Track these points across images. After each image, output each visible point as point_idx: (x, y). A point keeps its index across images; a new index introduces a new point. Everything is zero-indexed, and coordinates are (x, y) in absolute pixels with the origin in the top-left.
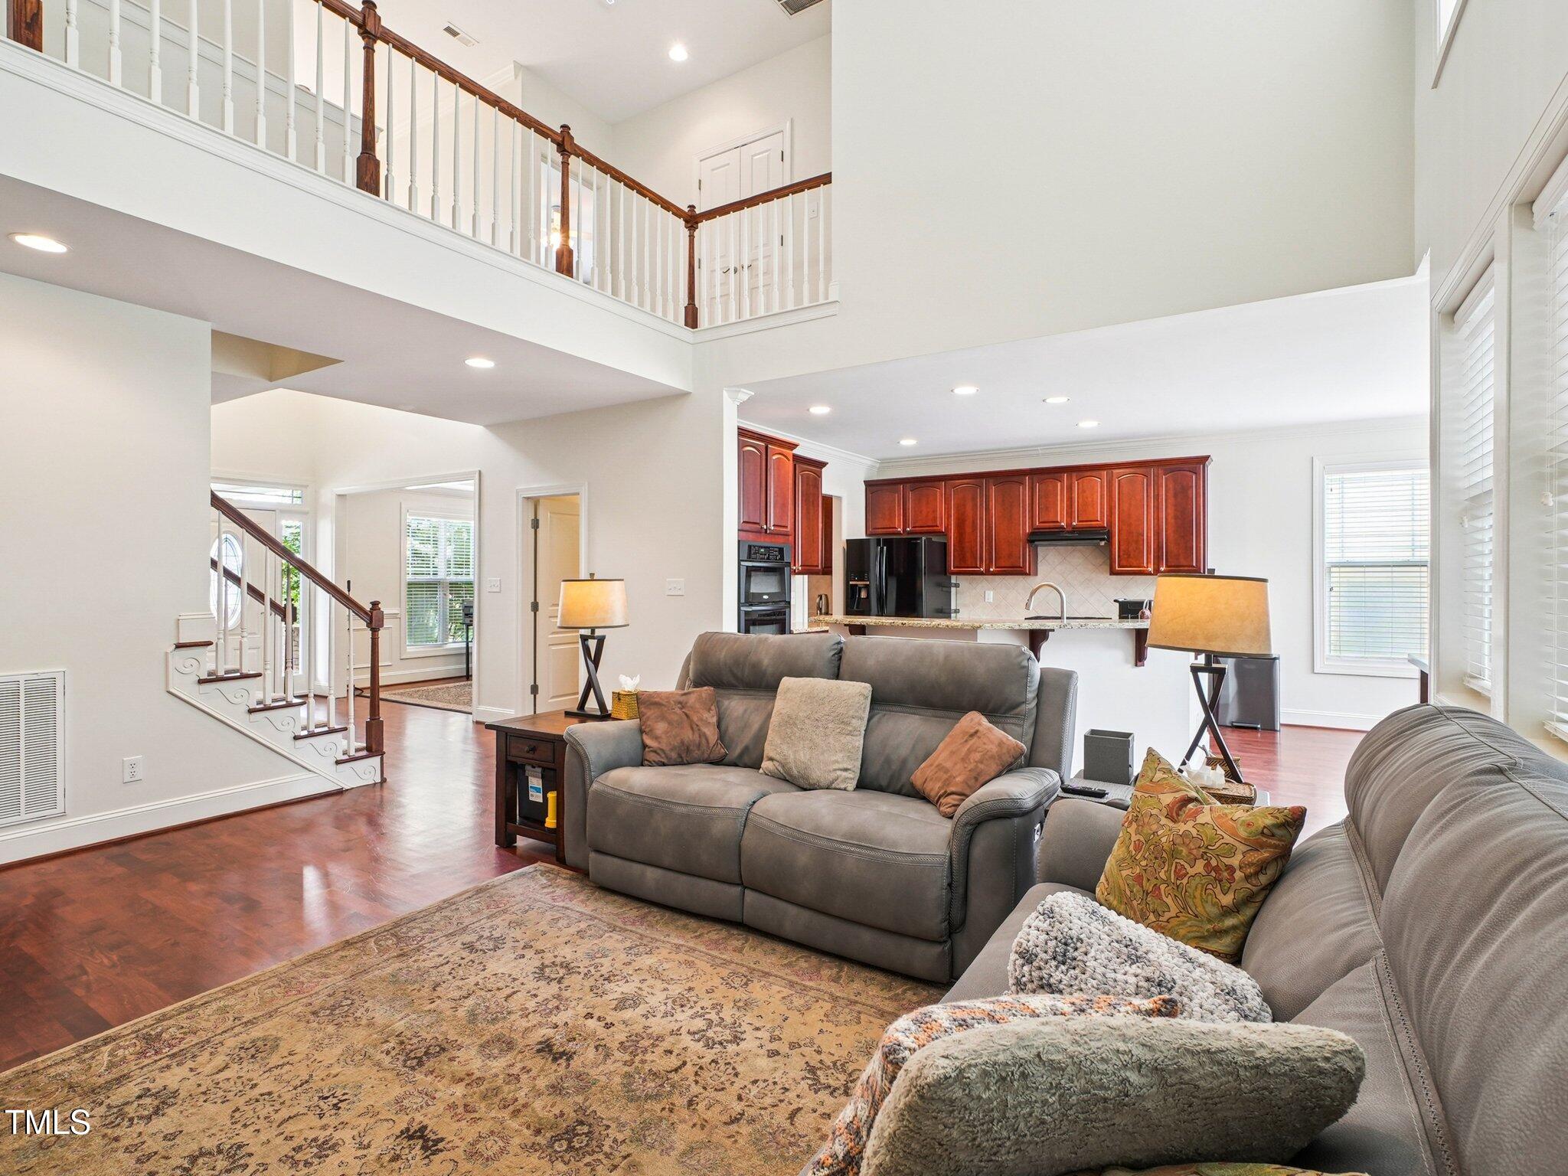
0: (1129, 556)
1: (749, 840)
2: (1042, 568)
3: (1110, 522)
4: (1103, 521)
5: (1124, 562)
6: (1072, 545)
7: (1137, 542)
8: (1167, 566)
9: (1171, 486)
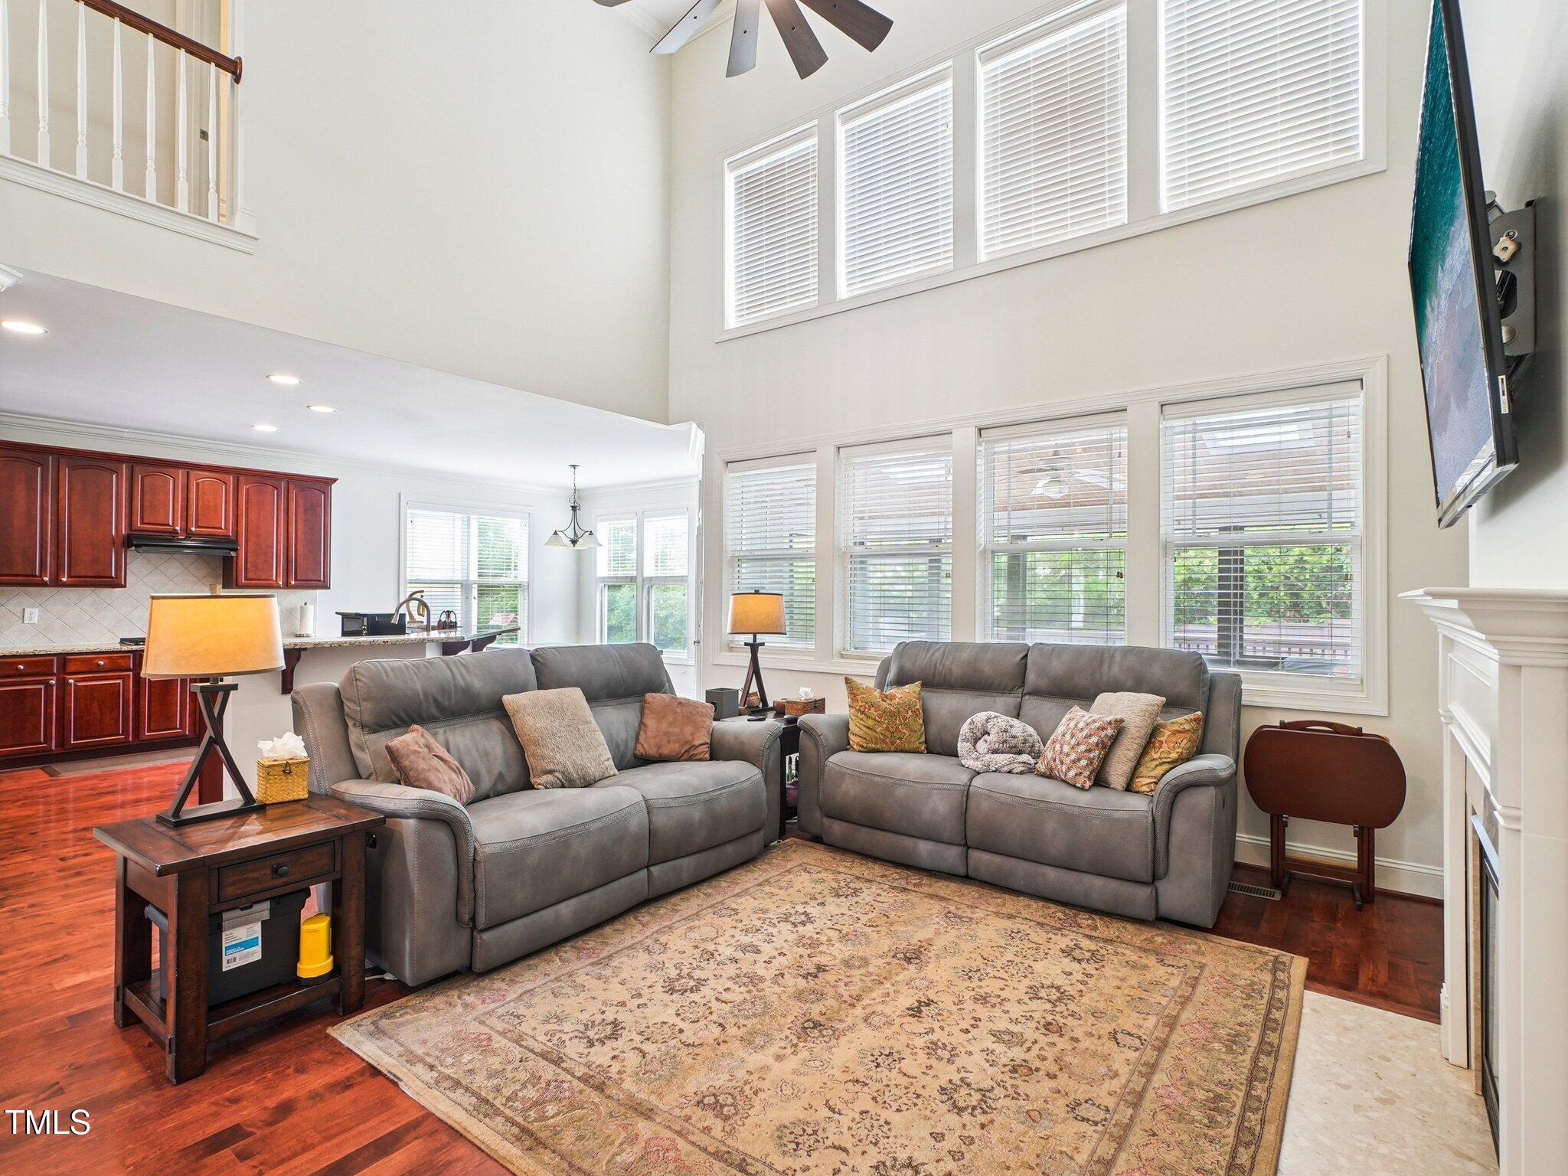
0: (257, 569)
1: (661, 820)
2: (130, 579)
3: (237, 533)
4: (226, 528)
5: (250, 575)
6: (167, 553)
7: (266, 554)
8: (296, 580)
9: (300, 502)
